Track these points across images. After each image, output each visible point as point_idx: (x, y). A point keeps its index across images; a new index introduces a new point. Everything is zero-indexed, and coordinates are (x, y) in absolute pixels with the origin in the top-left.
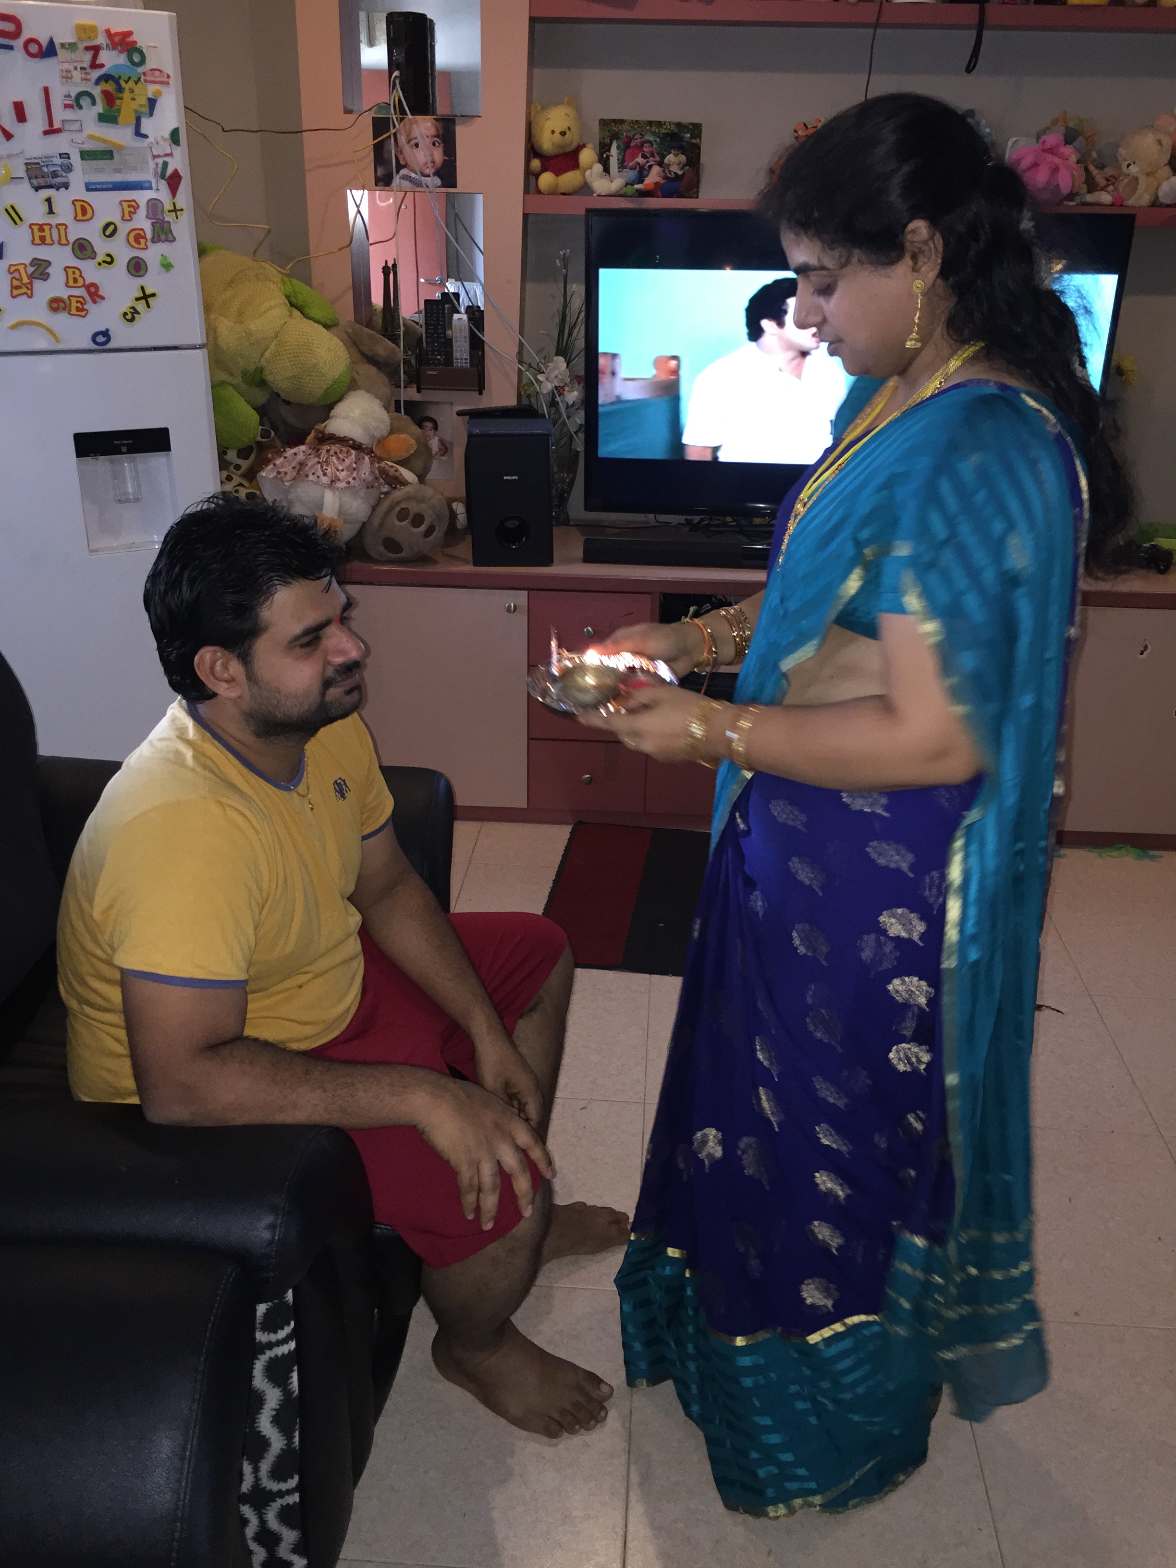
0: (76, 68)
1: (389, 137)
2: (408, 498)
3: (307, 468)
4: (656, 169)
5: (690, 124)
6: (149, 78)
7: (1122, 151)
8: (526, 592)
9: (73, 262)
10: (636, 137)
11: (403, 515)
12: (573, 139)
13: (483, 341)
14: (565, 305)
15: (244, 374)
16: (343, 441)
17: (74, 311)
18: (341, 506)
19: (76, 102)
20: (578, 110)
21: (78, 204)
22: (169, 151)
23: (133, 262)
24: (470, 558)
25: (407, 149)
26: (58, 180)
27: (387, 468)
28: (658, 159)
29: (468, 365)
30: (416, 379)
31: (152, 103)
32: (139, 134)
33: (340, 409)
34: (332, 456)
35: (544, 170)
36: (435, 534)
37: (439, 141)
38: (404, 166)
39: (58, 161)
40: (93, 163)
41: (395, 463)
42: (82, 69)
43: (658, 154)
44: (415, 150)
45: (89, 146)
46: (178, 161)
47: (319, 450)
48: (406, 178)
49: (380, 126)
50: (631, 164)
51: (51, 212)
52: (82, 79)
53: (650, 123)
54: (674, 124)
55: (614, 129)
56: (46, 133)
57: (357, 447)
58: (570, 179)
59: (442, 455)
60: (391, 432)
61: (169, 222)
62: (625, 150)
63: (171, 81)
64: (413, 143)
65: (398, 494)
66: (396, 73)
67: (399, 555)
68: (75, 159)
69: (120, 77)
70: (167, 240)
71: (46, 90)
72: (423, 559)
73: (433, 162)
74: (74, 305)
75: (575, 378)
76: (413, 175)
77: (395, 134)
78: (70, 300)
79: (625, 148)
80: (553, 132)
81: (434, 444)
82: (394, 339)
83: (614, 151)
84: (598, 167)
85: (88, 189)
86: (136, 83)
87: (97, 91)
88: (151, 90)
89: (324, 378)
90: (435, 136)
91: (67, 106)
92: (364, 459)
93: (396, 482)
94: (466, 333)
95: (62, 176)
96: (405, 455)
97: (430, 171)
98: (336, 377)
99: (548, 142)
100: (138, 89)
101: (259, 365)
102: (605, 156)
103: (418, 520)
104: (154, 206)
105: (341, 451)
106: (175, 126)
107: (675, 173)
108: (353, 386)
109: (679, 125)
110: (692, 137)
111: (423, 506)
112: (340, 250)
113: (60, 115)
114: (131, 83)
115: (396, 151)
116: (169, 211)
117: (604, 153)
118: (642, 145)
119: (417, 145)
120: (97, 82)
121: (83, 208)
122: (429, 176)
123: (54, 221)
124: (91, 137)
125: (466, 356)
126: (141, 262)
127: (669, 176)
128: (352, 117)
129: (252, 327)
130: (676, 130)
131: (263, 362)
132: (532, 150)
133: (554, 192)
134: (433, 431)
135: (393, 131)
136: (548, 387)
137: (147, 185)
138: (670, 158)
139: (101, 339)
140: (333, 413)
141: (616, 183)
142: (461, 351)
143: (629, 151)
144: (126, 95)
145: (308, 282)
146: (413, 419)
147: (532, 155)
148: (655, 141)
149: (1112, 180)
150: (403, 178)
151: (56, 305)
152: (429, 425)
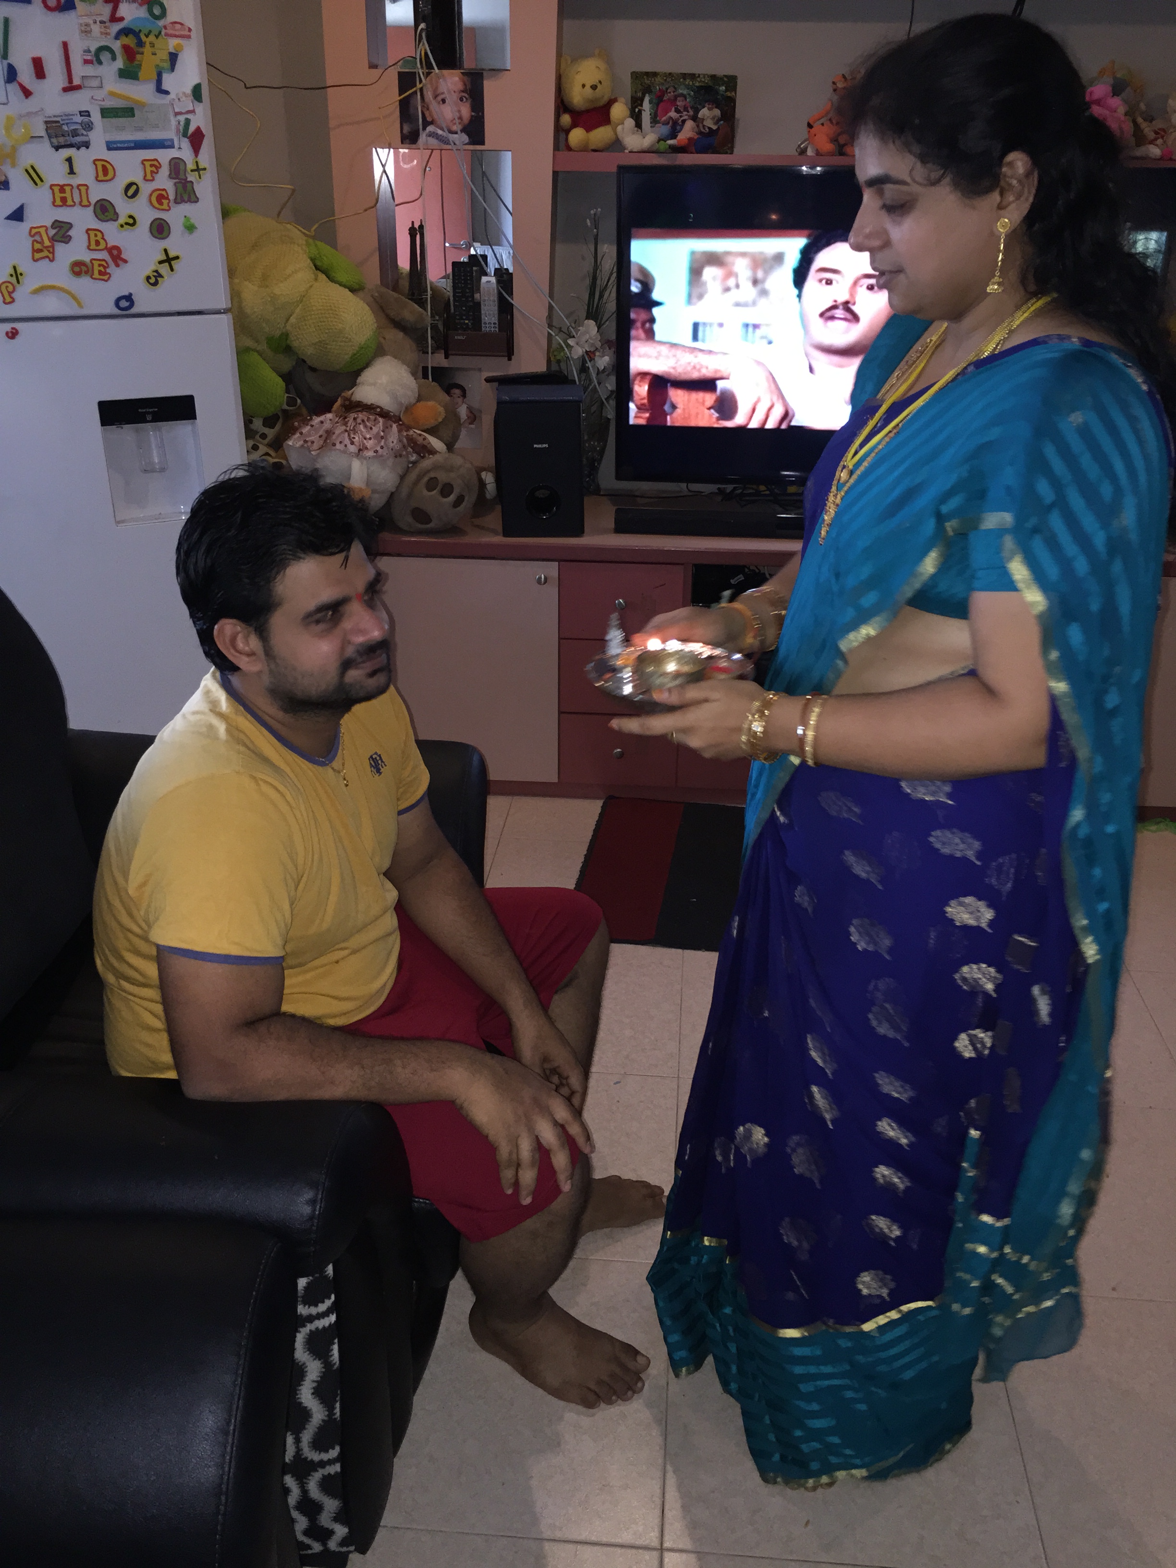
0: (95, 22)
1: (415, 92)
2: (436, 467)
3: (334, 437)
4: (689, 124)
5: (726, 76)
6: (170, 32)
7: (1171, 103)
8: (557, 563)
9: (95, 224)
10: (669, 91)
11: (432, 484)
12: (604, 93)
13: (512, 305)
14: (596, 266)
15: (270, 340)
16: (370, 408)
17: (96, 275)
18: (368, 475)
19: (96, 57)
20: (610, 63)
21: (99, 164)
22: (191, 108)
23: (155, 226)
24: (500, 529)
25: (434, 106)
26: (78, 139)
27: (415, 436)
28: (691, 113)
29: (497, 330)
30: (444, 345)
31: (173, 58)
32: (161, 90)
33: (367, 376)
34: (360, 424)
35: (574, 125)
36: (462, 506)
37: (466, 95)
38: (432, 123)
39: (79, 119)
40: (114, 121)
41: (422, 431)
42: (102, 22)
43: (691, 108)
44: (442, 106)
45: (110, 103)
46: (201, 119)
47: (346, 418)
48: (432, 135)
49: (406, 81)
50: (664, 118)
51: (72, 172)
52: (102, 33)
53: (684, 76)
54: (708, 76)
55: (646, 81)
56: (65, 90)
57: (384, 414)
58: (601, 135)
59: (470, 424)
60: (420, 399)
61: (191, 182)
62: (658, 105)
63: (193, 34)
64: (439, 98)
65: (427, 463)
66: (422, 26)
67: (428, 526)
68: (96, 117)
69: (140, 31)
70: (190, 201)
71: (65, 45)
72: (453, 530)
73: (460, 118)
74: (96, 269)
75: (607, 343)
76: (440, 132)
77: (421, 89)
78: (93, 264)
79: (659, 101)
80: (584, 86)
81: (463, 411)
82: (422, 303)
83: (646, 105)
84: (630, 123)
85: (109, 148)
86: (157, 37)
87: (117, 46)
88: (173, 43)
89: (350, 344)
90: (463, 91)
91: (86, 62)
92: (391, 426)
93: (425, 451)
94: (494, 297)
95: (83, 135)
96: (432, 423)
97: (457, 127)
98: (363, 343)
99: (578, 96)
100: (158, 43)
101: (284, 330)
102: (637, 110)
103: (446, 490)
104: (176, 166)
105: (368, 419)
106: (196, 81)
107: (709, 128)
108: (380, 351)
109: (713, 77)
110: (726, 90)
111: (453, 475)
112: (366, 210)
113: (79, 70)
114: (152, 38)
115: (423, 107)
116: (192, 171)
117: (636, 107)
118: (676, 97)
119: (444, 101)
120: (117, 37)
121: (104, 167)
122: (456, 133)
123: (75, 181)
124: (112, 94)
125: (495, 319)
126: (165, 224)
127: (703, 130)
128: (376, 73)
129: (277, 291)
130: (710, 84)
131: (288, 327)
132: (562, 105)
133: (585, 148)
134: (462, 398)
135: (419, 86)
136: (578, 352)
137: (169, 143)
138: (704, 112)
139: (124, 303)
140: (360, 379)
141: (648, 139)
142: (490, 316)
143: (662, 104)
144: (147, 50)
145: (333, 245)
146: (441, 385)
147: (561, 111)
148: (689, 94)
149: (1161, 134)
150: (430, 136)
151: (79, 269)
152: (457, 392)
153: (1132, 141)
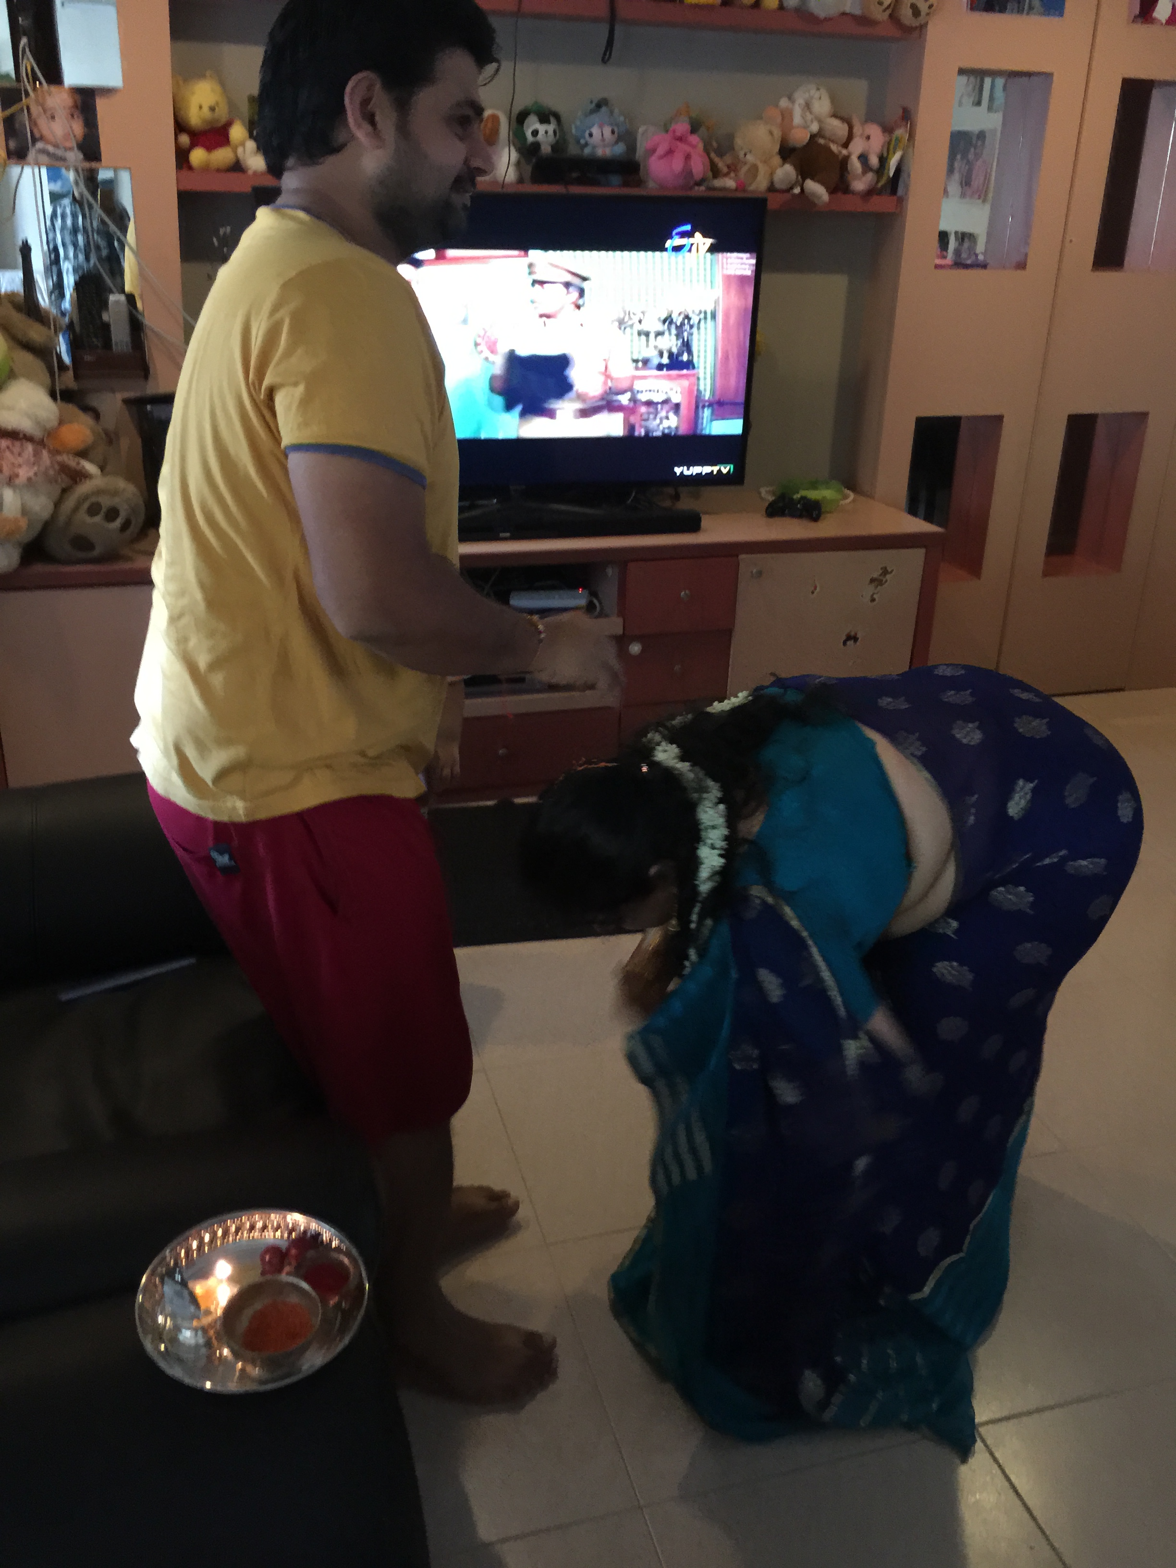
2: (99, 492)
11: (93, 510)
12: (222, 114)
13: (144, 326)
16: (14, 434)
18: (22, 504)
25: (44, 122)
29: (129, 348)
33: (4, 400)
34: (5, 451)
35: (193, 145)
36: (129, 529)
37: (78, 113)
38: (42, 139)
41: (75, 455)
44: (51, 122)
48: (42, 151)
57: (28, 438)
58: (222, 156)
60: (61, 422)
64: (47, 115)
66: (24, 40)
67: (90, 554)
73: (73, 135)
76: (51, 149)
77: (28, 106)
80: (201, 107)
90: (73, 108)
92: (40, 451)
93: (78, 476)
94: (125, 316)
96: (81, 446)
97: (68, 143)
99: (195, 117)
103: (112, 514)
105: (14, 445)
108: (13, 373)
111: (114, 498)
115: (30, 124)
119: (53, 117)
122: (69, 150)
125: (125, 339)
132: (180, 126)
133: (206, 169)
135: (25, 100)
142: (120, 335)
147: (178, 131)
149: (733, 168)
150: (39, 152)
152: (92, 416)
153: (710, 174)
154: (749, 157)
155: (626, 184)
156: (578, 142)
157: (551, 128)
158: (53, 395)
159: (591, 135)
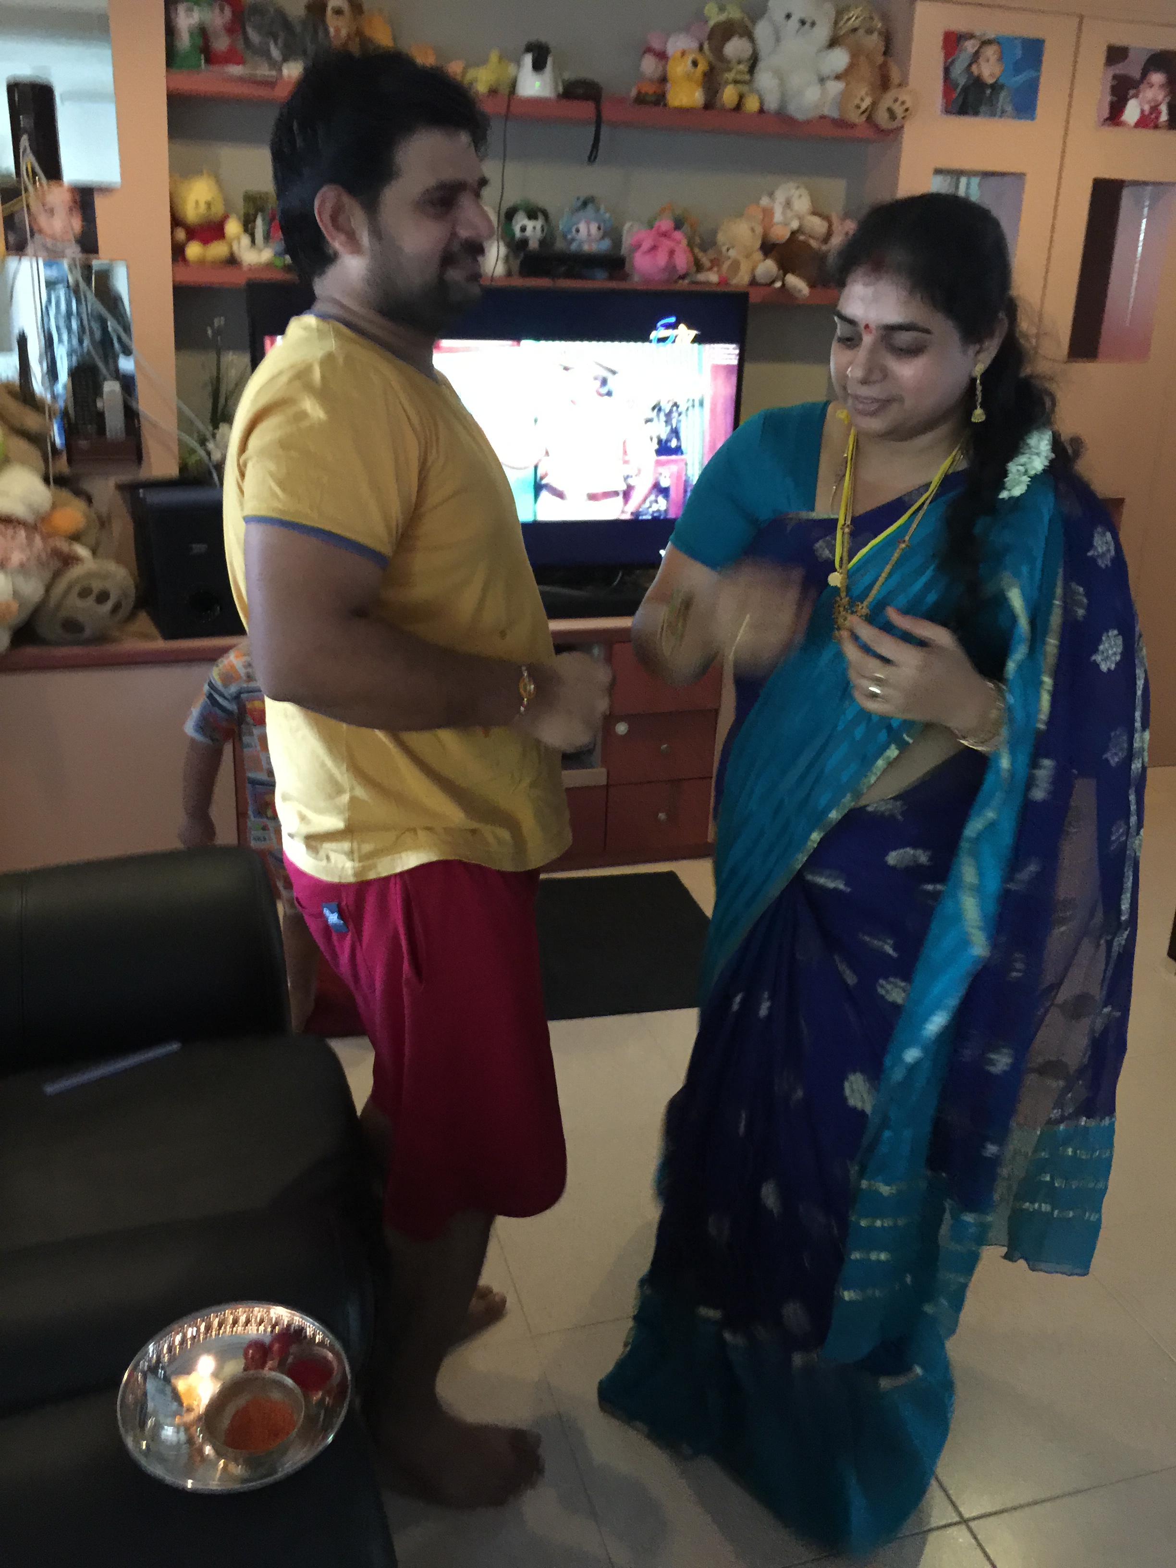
2: (90, 575)
7: (721, 237)
11: (85, 593)
13: (138, 411)
14: (219, 374)
16: (5, 520)
18: (14, 590)
25: (43, 218)
27: (60, 545)
29: (123, 435)
34: (0, 535)
36: (120, 611)
37: (78, 206)
38: (41, 233)
41: (66, 540)
44: (50, 217)
48: (40, 244)
50: (277, 235)
55: (258, 202)
57: (23, 524)
60: (54, 506)
62: (269, 225)
64: (47, 211)
65: (75, 572)
66: (24, 138)
67: (79, 636)
72: (101, 638)
73: (71, 230)
76: (49, 242)
77: (27, 199)
79: (271, 220)
83: (259, 222)
84: (245, 240)
90: (74, 202)
92: (33, 536)
93: (71, 559)
94: (119, 403)
96: (75, 530)
97: (67, 238)
102: (250, 227)
103: (103, 597)
105: (6, 530)
108: (8, 458)
111: (105, 582)
115: (30, 220)
117: (249, 224)
119: (52, 213)
122: (67, 244)
125: (120, 427)
135: (25, 196)
136: (218, 455)
141: (264, 254)
142: (115, 422)
143: (274, 224)
149: (716, 263)
150: (38, 245)
153: (694, 269)
154: (732, 253)
155: (611, 278)
156: (565, 236)
157: (539, 223)
158: (46, 480)
159: (578, 231)
